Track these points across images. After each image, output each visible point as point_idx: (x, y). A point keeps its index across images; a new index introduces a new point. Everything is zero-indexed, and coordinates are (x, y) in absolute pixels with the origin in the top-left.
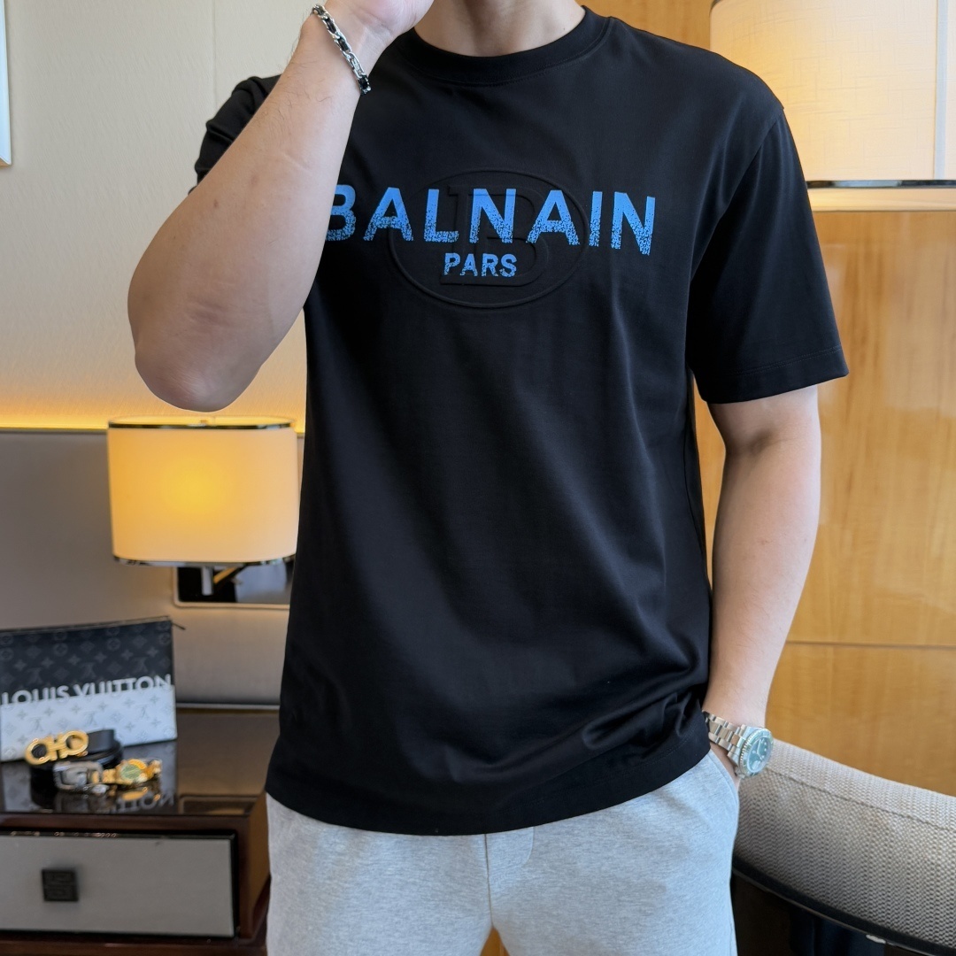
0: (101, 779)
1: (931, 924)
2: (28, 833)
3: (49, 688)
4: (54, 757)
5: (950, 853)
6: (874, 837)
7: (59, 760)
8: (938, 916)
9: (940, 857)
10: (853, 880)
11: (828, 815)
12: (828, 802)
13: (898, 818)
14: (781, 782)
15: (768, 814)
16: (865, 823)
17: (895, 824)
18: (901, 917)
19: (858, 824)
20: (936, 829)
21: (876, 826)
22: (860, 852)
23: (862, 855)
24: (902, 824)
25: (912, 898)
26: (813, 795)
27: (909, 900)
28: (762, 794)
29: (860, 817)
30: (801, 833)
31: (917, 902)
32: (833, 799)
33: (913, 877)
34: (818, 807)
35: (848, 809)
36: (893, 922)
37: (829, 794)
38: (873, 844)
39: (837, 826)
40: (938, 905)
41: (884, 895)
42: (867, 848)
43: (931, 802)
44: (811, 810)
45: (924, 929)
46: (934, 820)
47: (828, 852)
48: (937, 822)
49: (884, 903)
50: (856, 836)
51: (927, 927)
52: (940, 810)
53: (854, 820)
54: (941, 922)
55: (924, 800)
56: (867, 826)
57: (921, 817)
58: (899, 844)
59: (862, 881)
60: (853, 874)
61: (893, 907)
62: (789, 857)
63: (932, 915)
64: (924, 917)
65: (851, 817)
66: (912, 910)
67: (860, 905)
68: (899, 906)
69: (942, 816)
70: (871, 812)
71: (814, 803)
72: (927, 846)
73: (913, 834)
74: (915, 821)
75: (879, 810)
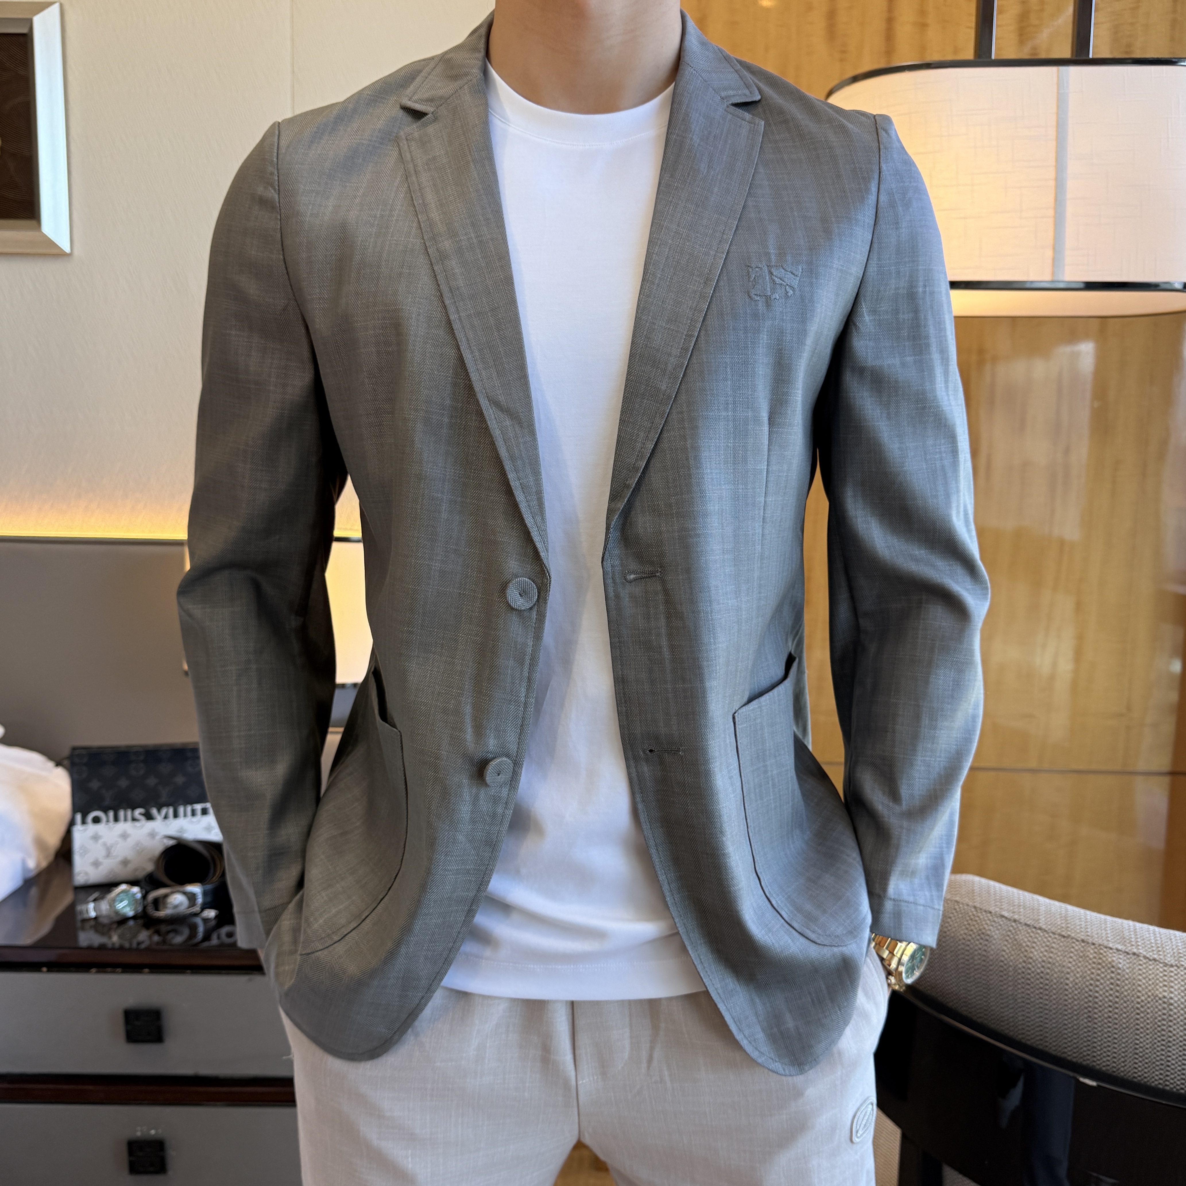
2: (109, 969)
3: (125, 810)
9: (1172, 995)
10: (1075, 1022)
11: (1045, 953)
12: (1045, 940)
13: (1123, 955)
14: (992, 920)
15: (980, 954)
16: (1088, 961)
17: (1121, 961)
18: (1128, 1061)
19: (1080, 962)
20: (1165, 966)
21: (1099, 964)
22: (1084, 991)
23: (1086, 995)
24: (1128, 961)
25: (1142, 1040)
26: (1028, 933)
27: (1138, 1042)
28: (971, 933)
29: (1081, 954)
30: (1016, 974)
31: (1147, 1044)
32: (1050, 937)
33: (1142, 1018)
34: (1034, 945)
35: (1068, 946)
36: (1120, 1066)
37: (1045, 931)
38: (1098, 983)
39: (1057, 964)
40: (1170, 1047)
41: (1109, 1037)
42: (1091, 988)
43: (1155, 938)
44: (1027, 948)
45: (1153, 1072)
46: (1161, 957)
47: (1047, 992)
48: (1165, 959)
49: (1109, 1046)
50: (1078, 975)
51: (1157, 1070)
52: (1166, 946)
53: (1075, 958)
54: (1173, 1064)
55: (1148, 936)
56: (1090, 964)
57: (1147, 953)
58: (1127, 982)
59: (1086, 1023)
60: (1076, 1015)
61: (1120, 1049)
62: (1002, 999)
63: (1163, 1057)
64: (1154, 1060)
65: (1072, 955)
66: (1141, 1052)
67: (1082, 1048)
68: (1127, 1049)
69: (1170, 952)
70: (1092, 949)
71: (1029, 941)
72: (1157, 984)
73: (1140, 972)
74: (1142, 958)
75: (1102, 947)
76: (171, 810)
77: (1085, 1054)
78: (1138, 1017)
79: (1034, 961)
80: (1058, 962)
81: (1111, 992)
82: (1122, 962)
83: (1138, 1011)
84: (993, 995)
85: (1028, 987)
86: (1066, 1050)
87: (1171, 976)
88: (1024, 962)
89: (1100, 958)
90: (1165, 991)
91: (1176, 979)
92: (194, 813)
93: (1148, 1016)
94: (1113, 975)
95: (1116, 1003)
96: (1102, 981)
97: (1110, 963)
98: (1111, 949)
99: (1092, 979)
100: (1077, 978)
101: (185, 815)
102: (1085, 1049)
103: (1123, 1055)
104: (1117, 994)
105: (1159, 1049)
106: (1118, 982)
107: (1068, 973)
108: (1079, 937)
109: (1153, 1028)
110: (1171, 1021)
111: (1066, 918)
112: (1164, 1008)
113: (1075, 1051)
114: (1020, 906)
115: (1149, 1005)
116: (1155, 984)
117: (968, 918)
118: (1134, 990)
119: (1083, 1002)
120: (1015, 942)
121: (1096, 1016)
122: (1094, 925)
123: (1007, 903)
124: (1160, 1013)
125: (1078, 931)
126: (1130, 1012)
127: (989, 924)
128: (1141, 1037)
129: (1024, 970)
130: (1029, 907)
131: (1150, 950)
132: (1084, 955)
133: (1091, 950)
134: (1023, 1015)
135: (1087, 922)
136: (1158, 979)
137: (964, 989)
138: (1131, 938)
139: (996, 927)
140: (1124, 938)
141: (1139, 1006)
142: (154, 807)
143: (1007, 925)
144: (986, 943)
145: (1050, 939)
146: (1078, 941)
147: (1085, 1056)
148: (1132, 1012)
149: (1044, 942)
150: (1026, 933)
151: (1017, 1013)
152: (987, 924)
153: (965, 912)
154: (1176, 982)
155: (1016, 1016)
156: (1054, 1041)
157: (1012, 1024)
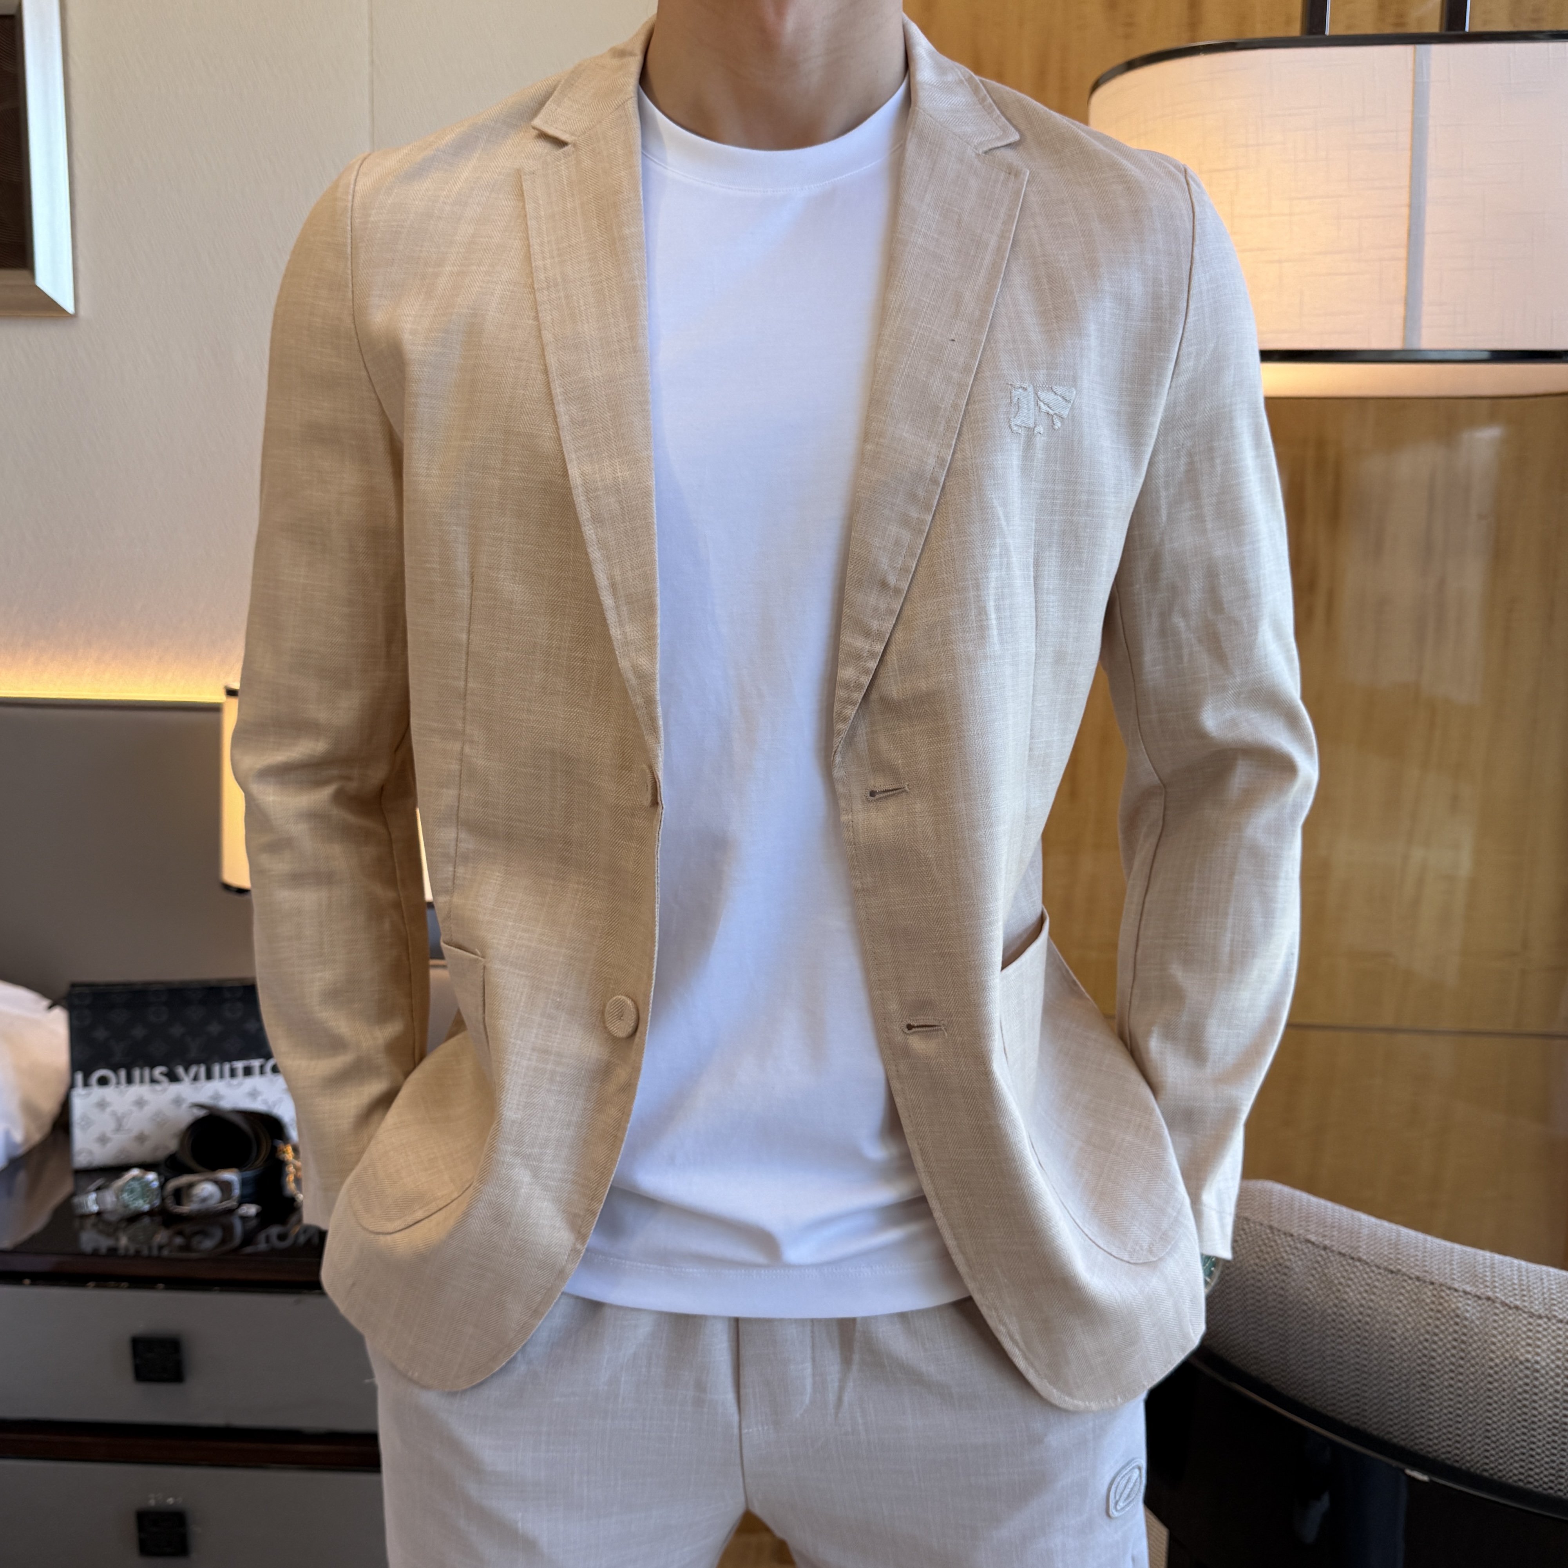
1: (1523, 1457)
2: (112, 1284)
3: (142, 1068)
9: (1538, 1359)
10: (1404, 1392)
11: (1365, 1295)
12: (1365, 1276)
13: (1473, 1300)
14: (1293, 1246)
15: (1275, 1293)
16: (1423, 1308)
17: (1469, 1308)
18: (1476, 1447)
19: (1412, 1308)
20: (1530, 1317)
21: (1439, 1311)
22: (1416, 1349)
23: (1419, 1354)
24: (1479, 1309)
25: (1495, 1419)
26: (1343, 1266)
27: (1490, 1421)
28: (1264, 1263)
29: (1415, 1297)
30: (1324, 1322)
31: (1503, 1424)
32: (1373, 1272)
33: (1496, 1388)
34: (1350, 1283)
35: (1396, 1286)
36: (1464, 1454)
37: (1367, 1263)
38: (1436, 1338)
39: (1380, 1310)
40: (1534, 1430)
41: (1451, 1413)
42: (1426, 1344)
43: (1520, 1276)
44: (1340, 1287)
45: (1511, 1464)
46: (1526, 1304)
47: (1366, 1349)
48: (1532, 1307)
49: (1450, 1426)
50: (1409, 1327)
51: (1516, 1462)
52: (1534, 1288)
53: (1405, 1302)
54: (1538, 1454)
55: (1509, 1273)
56: (1426, 1312)
57: (1506, 1299)
58: (1476, 1338)
59: (1419, 1393)
60: (1405, 1382)
61: (1465, 1431)
62: (1305, 1356)
63: (1524, 1444)
64: (1512, 1447)
65: (1401, 1298)
66: (1494, 1436)
67: (1413, 1427)
68: (1474, 1430)
69: (1539, 1298)
70: (1430, 1291)
71: (1344, 1277)
72: (1518, 1342)
73: (1495, 1325)
74: (1498, 1305)
75: (1444, 1288)
76: (203, 1070)
77: (1417, 1435)
78: (1490, 1386)
79: (1349, 1305)
80: (1381, 1307)
81: (1454, 1352)
82: (1470, 1310)
83: (1490, 1379)
84: (1292, 1350)
85: (1340, 1340)
86: (1391, 1430)
87: (1539, 1332)
88: (1336, 1306)
89: (1441, 1304)
90: (1528, 1352)
91: (1545, 1336)
92: (233, 1074)
93: (1505, 1386)
94: (1457, 1328)
95: (1461, 1366)
96: (1442, 1336)
97: (1453, 1311)
98: (1456, 1290)
99: (1428, 1332)
100: (1407, 1330)
101: (222, 1076)
102: (1417, 1429)
103: (1469, 1438)
104: (1462, 1354)
105: (1519, 1432)
106: (1464, 1338)
107: (1395, 1323)
108: (1412, 1273)
109: (1511, 1403)
110: (1536, 1394)
111: (1395, 1245)
112: (1527, 1376)
113: (1403, 1430)
114: (1334, 1227)
115: (1505, 1371)
116: (1515, 1341)
117: (1260, 1243)
118: (1485, 1349)
119: (1415, 1364)
120: (1324, 1278)
121: (1432, 1384)
122: (1435, 1256)
123: (1316, 1223)
124: (1520, 1382)
125: (1412, 1264)
126: (1479, 1379)
127: (1289, 1252)
128: (1494, 1415)
129: (1334, 1317)
130: (1347, 1229)
131: (1510, 1294)
132: (1418, 1299)
133: (1428, 1290)
134: (1334, 1380)
135: (1425, 1252)
136: (1519, 1335)
137: (1254, 1340)
138: (1485, 1276)
139: (1299, 1256)
140: (1476, 1276)
141: (1491, 1372)
142: (180, 1064)
143: (1314, 1253)
144: (1284, 1277)
145: (1372, 1275)
146: (1410, 1278)
147: (1416, 1438)
148: (1482, 1380)
149: (1364, 1279)
150: (1339, 1265)
151: (1325, 1376)
152: (1286, 1252)
153: (1257, 1235)
154: (1545, 1340)
155: (1325, 1380)
156: (1376, 1417)
157: (1318, 1391)
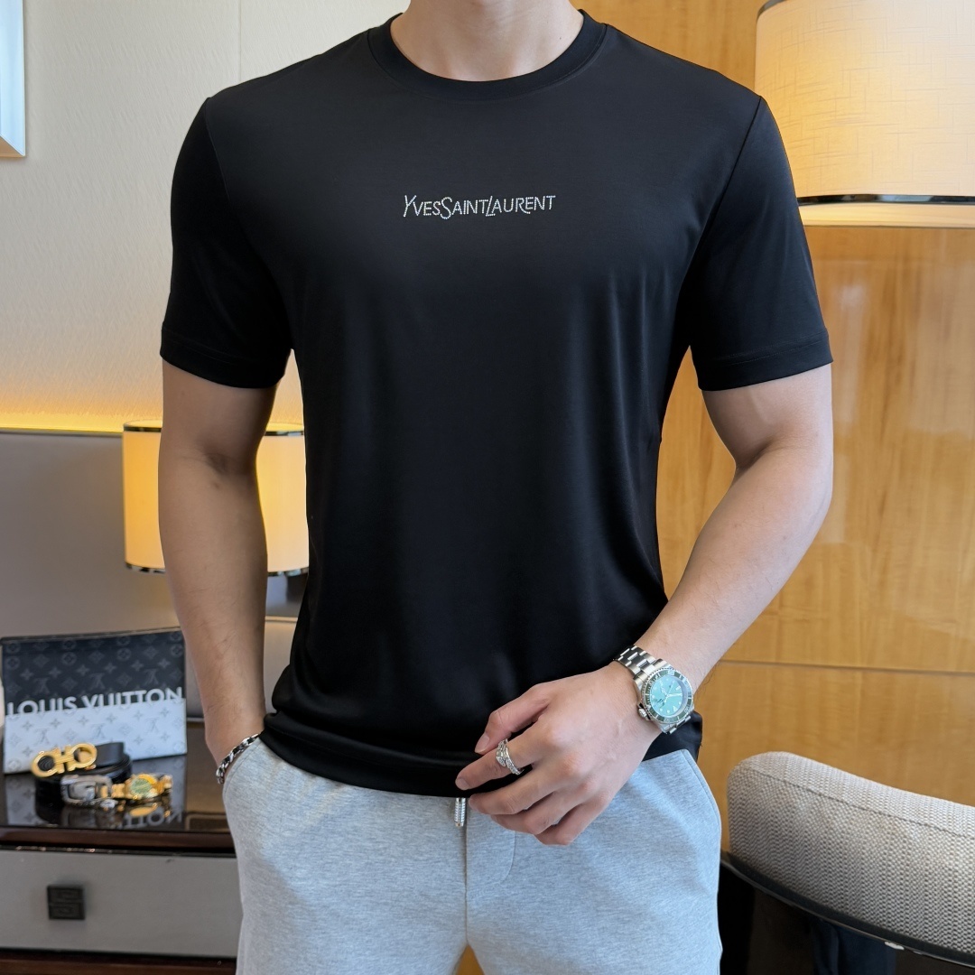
0: (110, 794)
1: (950, 931)
2: (34, 848)
3: (56, 699)
4: (62, 770)
5: (967, 859)
6: (892, 845)
7: (67, 773)
8: (956, 923)
9: (957, 863)
11: (845, 825)
13: (916, 826)
14: (800, 794)
15: (786, 826)
16: (883, 832)
17: (913, 832)
18: (919, 925)
19: (876, 832)
20: (953, 836)
21: (893, 834)
22: (878, 860)
23: (880, 863)
24: (920, 832)
25: (931, 906)
26: (831, 806)
27: (927, 907)
28: (780, 805)
29: (878, 825)
31: (936, 909)
33: (931, 884)
34: (836, 817)
35: (866, 818)
37: (847, 804)
38: (891, 852)
39: (855, 835)
40: (955, 912)
41: (902, 903)
42: (885, 856)
43: (948, 811)
44: (829, 820)
45: (942, 936)
46: (951, 828)
48: (955, 830)
50: (874, 845)
51: (945, 934)
52: (957, 818)
53: (872, 829)
56: (885, 834)
57: (938, 825)
58: (917, 851)
59: (881, 890)
60: (872, 883)
62: (808, 869)
64: (943, 920)
65: (869, 826)
66: (930, 917)
67: (878, 914)
68: (917, 914)
69: (960, 824)
70: (888, 820)
72: (945, 853)
73: (930, 842)
74: (932, 829)
75: (897, 819)
77: (882, 919)
80: (856, 832)
83: (926, 878)
85: (829, 856)
87: (958, 846)
89: (894, 829)
91: (962, 848)
92: (123, 701)
94: (905, 845)
96: (895, 850)
97: (903, 833)
98: (905, 820)
99: (886, 849)
100: (873, 848)
101: (115, 703)
102: (881, 915)
103: (914, 920)
104: (908, 862)
105: (946, 914)
106: (910, 851)
107: (865, 843)
108: (878, 810)
109: (941, 894)
110: (956, 887)
111: (868, 793)
112: (950, 875)
114: (827, 781)
115: (936, 872)
117: (778, 792)
118: (923, 858)
119: (878, 870)
120: (819, 814)
121: (890, 883)
122: (893, 799)
123: (815, 779)
124: (946, 879)
125: (877, 804)
127: (797, 797)
128: (930, 903)
129: (825, 840)
130: (835, 782)
131: (942, 821)
135: (887, 797)
136: (945, 848)
138: (925, 810)
139: (803, 800)
140: (919, 811)
142: (85, 695)
143: (813, 799)
144: (793, 815)
145: (850, 811)
146: (876, 813)
149: (845, 814)
153: (776, 787)
154: (962, 851)
